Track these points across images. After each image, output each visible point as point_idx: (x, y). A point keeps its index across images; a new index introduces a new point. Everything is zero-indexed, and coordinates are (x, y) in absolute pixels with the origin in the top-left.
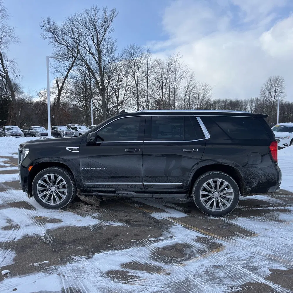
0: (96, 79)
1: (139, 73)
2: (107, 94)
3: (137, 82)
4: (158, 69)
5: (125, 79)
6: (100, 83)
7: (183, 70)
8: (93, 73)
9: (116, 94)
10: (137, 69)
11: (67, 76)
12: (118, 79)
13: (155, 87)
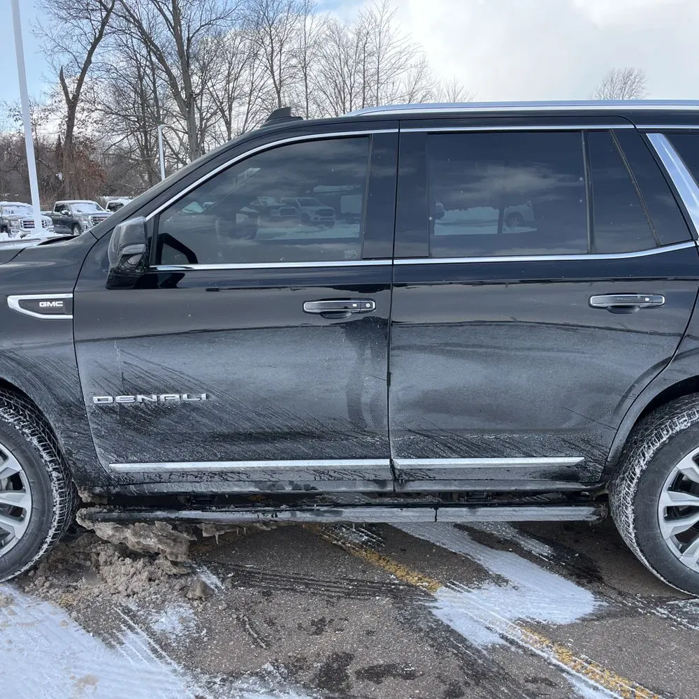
0: (168, 72)
1: (283, 55)
2: (201, 114)
3: (277, 83)
4: (330, 48)
5: (247, 72)
6: (180, 84)
7: (398, 49)
8: (160, 55)
9: (224, 116)
10: (276, 46)
11: (88, 62)
12: (229, 74)
13: (324, 97)
